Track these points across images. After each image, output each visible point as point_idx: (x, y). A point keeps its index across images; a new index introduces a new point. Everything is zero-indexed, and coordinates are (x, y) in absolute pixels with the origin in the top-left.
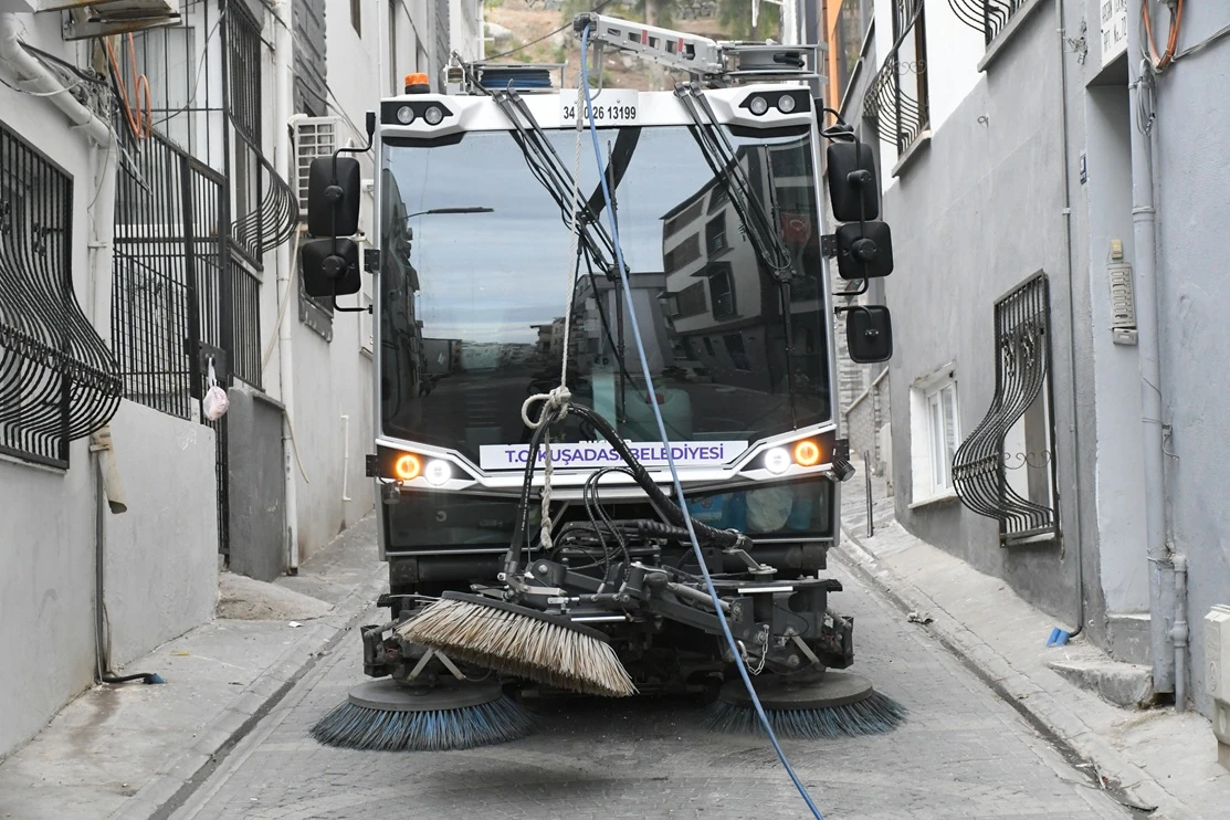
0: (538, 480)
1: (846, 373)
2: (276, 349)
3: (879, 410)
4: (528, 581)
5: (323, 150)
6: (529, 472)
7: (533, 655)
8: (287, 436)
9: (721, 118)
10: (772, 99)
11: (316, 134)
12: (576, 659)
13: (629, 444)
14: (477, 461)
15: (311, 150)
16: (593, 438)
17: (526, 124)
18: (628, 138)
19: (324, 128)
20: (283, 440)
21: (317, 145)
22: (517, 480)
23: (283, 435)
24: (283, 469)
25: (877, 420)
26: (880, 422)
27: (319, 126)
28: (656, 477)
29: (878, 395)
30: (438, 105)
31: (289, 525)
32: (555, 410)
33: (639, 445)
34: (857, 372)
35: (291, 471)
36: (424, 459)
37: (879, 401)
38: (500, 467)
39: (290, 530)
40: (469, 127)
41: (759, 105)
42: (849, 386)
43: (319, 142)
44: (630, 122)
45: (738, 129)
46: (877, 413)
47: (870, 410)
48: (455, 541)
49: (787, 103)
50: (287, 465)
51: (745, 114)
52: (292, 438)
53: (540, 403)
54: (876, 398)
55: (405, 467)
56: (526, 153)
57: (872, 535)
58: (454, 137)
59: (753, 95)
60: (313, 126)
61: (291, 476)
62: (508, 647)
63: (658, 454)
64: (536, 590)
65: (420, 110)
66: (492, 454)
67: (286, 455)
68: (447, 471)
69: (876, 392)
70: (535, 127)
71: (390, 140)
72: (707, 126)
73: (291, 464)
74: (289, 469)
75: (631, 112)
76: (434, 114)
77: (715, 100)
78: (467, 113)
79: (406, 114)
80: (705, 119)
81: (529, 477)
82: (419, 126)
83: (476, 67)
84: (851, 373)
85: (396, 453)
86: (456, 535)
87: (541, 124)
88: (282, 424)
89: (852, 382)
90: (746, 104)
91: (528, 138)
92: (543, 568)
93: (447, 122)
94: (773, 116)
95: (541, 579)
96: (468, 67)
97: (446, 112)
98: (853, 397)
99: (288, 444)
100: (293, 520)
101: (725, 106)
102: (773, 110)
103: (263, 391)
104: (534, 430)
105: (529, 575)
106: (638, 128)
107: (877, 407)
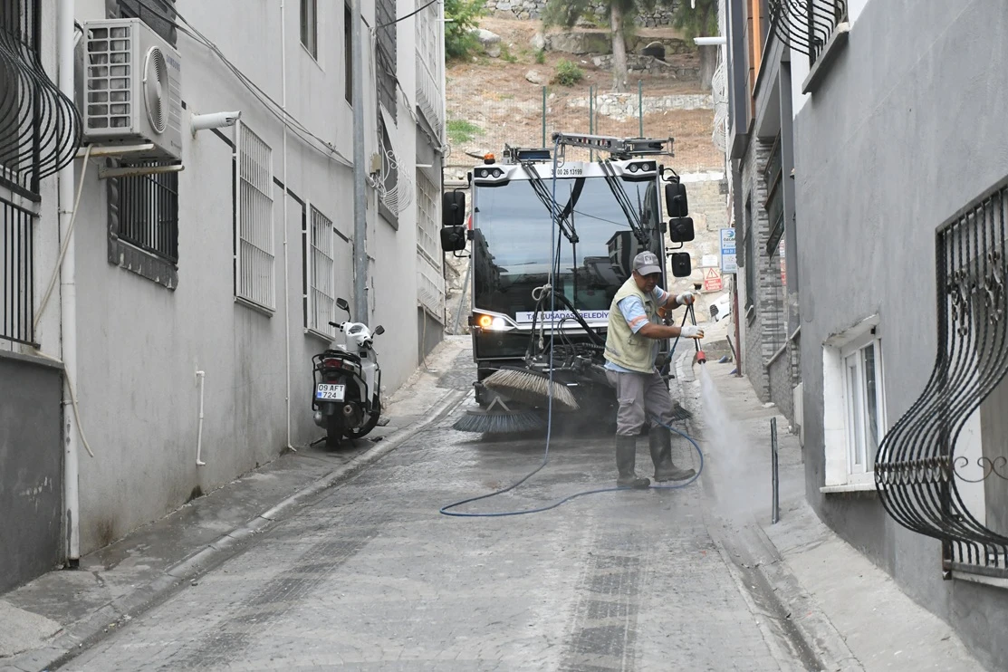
0: (538, 327)
1: (767, 326)
2: (55, 296)
3: (797, 366)
4: (534, 361)
5: (117, 58)
6: (534, 323)
7: (536, 388)
8: (67, 401)
9: (618, 174)
10: (639, 165)
11: (109, 39)
12: (553, 392)
13: (579, 311)
14: (515, 319)
15: (103, 58)
16: (564, 309)
17: (535, 177)
18: (580, 182)
19: (118, 33)
20: (62, 406)
21: (109, 52)
22: (530, 327)
23: (62, 399)
24: (61, 439)
25: (795, 375)
26: (797, 378)
27: (112, 29)
28: (590, 325)
29: (795, 349)
30: (498, 169)
31: (67, 508)
32: (545, 293)
33: (583, 312)
34: (777, 325)
35: (71, 442)
36: (492, 317)
37: (797, 356)
38: (523, 320)
39: (69, 513)
40: (511, 178)
41: (634, 168)
42: (770, 339)
43: (112, 48)
44: (579, 176)
45: (626, 178)
46: (795, 368)
47: (787, 364)
48: (505, 354)
49: (646, 167)
50: (66, 435)
51: (628, 172)
52: (72, 403)
53: (539, 291)
54: (794, 353)
55: (485, 321)
56: (536, 190)
57: (778, 520)
58: (505, 182)
59: (631, 164)
60: (106, 29)
61: (72, 448)
62: (527, 385)
63: (591, 316)
64: (537, 365)
65: (491, 171)
66: (521, 316)
67: (66, 422)
68: (503, 323)
69: (793, 346)
70: (539, 178)
71: (479, 184)
72: (613, 177)
73: (71, 434)
74: (68, 440)
75: (580, 171)
76: (496, 173)
77: (616, 166)
78: (511, 173)
79: (485, 173)
80: (611, 174)
81: (534, 326)
82: (490, 178)
83: (516, 150)
84: (772, 326)
85: (481, 315)
86: (506, 351)
87: (542, 177)
88: (62, 385)
89: (773, 335)
90: (628, 167)
91: (536, 182)
92: (541, 357)
93: (502, 176)
94: (640, 172)
95: (540, 361)
96: (512, 150)
97: (502, 172)
98: (774, 350)
99: (68, 410)
100: (72, 502)
101: (619, 168)
102: (640, 170)
103: (37, 347)
104: (537, 302)
105: (535, 359)
106: (584, 178)
107: (794, 362)
